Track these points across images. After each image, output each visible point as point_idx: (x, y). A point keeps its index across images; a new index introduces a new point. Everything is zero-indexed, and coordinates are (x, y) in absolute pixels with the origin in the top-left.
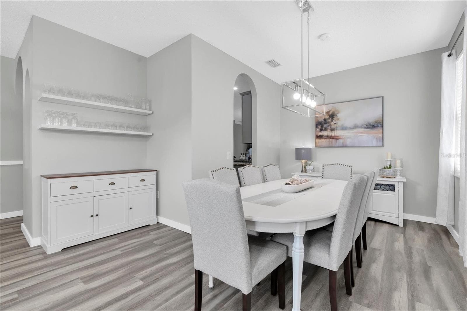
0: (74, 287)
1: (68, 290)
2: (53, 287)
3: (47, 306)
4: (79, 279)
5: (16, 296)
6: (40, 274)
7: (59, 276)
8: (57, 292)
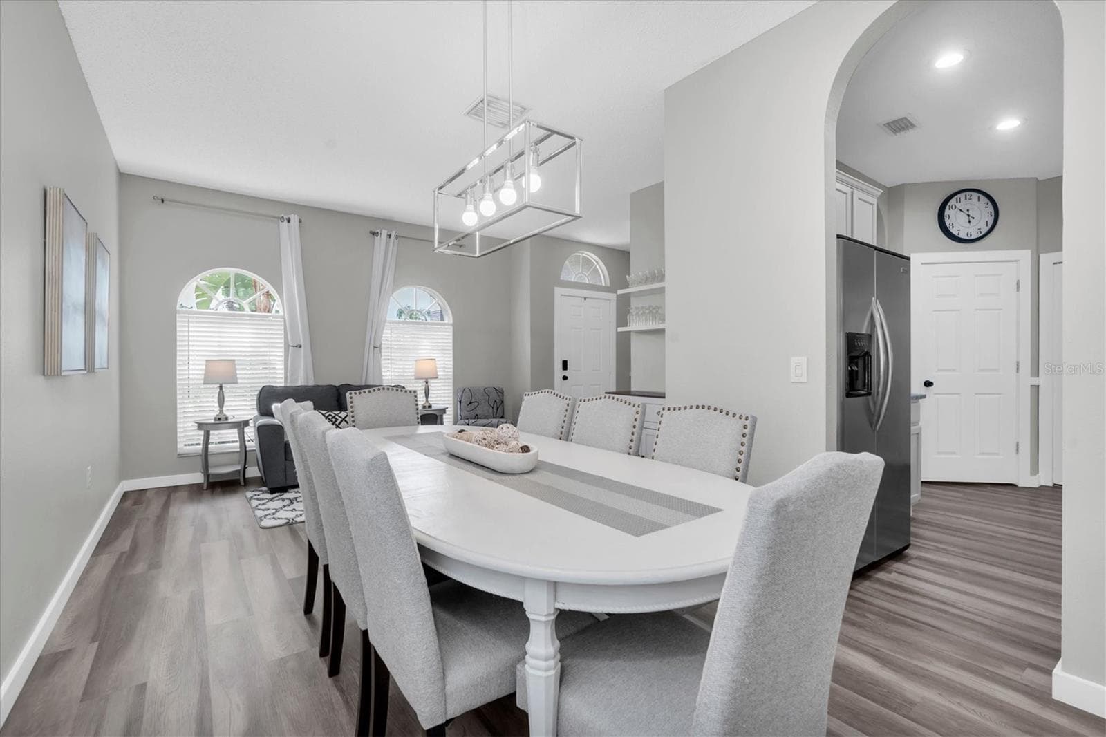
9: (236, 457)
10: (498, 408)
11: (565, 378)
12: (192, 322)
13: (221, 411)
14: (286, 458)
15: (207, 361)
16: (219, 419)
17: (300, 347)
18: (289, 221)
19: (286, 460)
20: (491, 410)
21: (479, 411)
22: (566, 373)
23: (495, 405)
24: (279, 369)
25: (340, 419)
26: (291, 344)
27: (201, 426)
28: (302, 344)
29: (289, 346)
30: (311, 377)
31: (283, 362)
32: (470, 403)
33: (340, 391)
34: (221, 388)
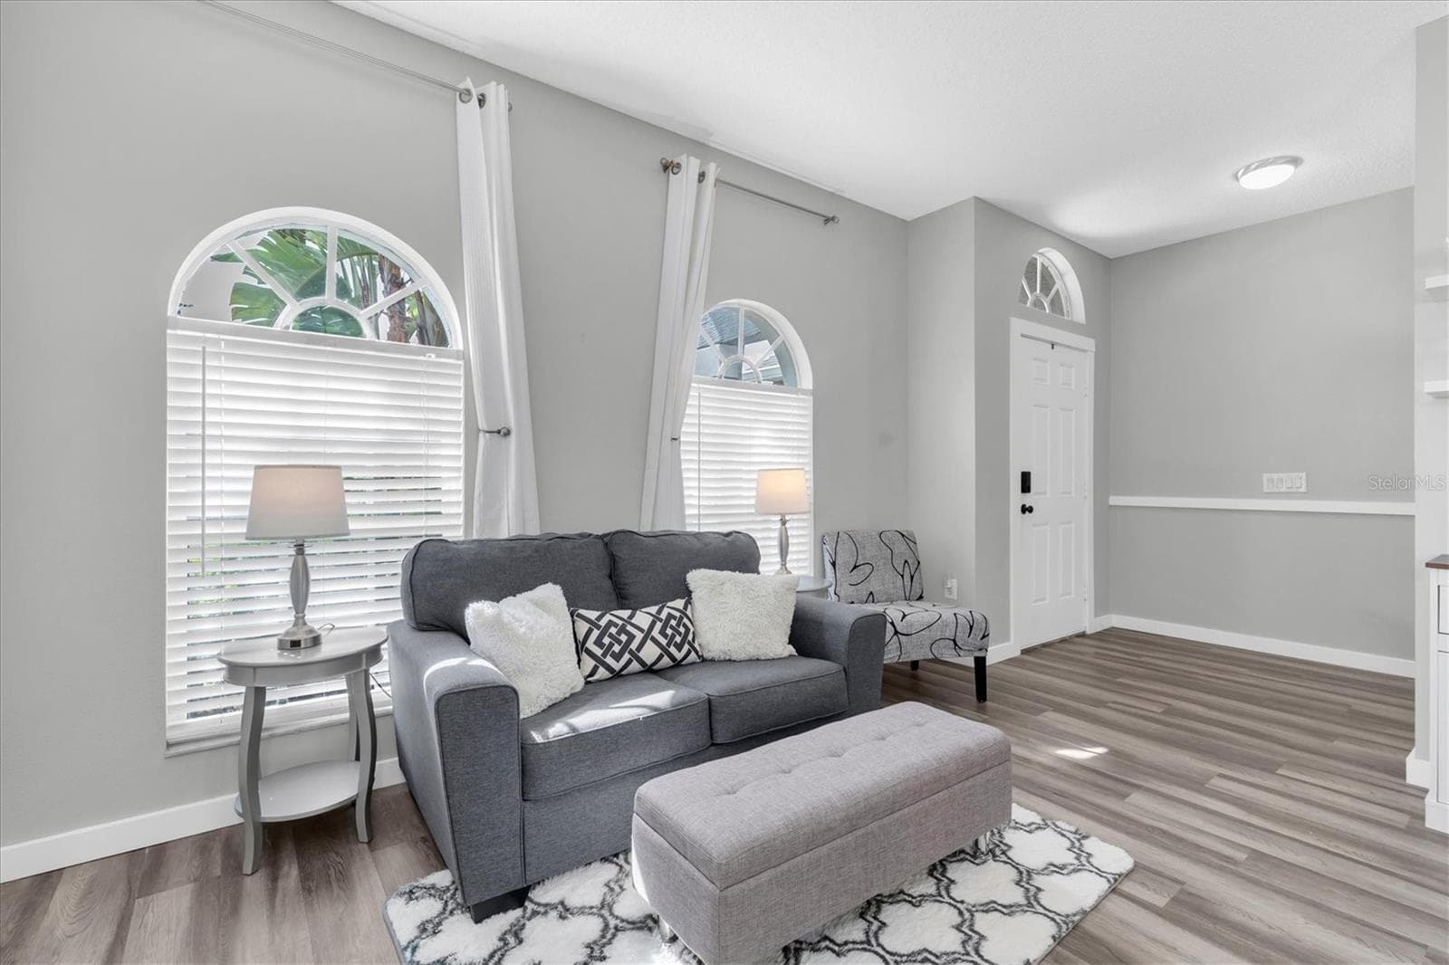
0: (1379, 955)
1: (1355, 943)
2: (1330, 905)
3: (1266, 929)
4: (1424, 952)
5: (1241, 856)
6: (1343, 857)
7: (1380, 896)
8: (1320, 923)
9: (344, 739)
10: (912, 577)
11: (1026, 509)
12: (217, 355)
13: (300, 621)
14: (523, 794)
15: (258, 468)
16: (295, 644)
17: (508, 433)
18: (482, 101)
19: (524, 800)
20: (899, 582)
21: (874, 585)
22: (1028, 499)
23: (907, 569)
24: (449, 492)
25: (639, 636)
26: (482, 425)
27: (235, 672)
28: (513, 425)
29: (479, 430)
30: (533, 513)
31: (462, 474)
32: (855, 567)
33: (615, 549)
34: (300, 549)
